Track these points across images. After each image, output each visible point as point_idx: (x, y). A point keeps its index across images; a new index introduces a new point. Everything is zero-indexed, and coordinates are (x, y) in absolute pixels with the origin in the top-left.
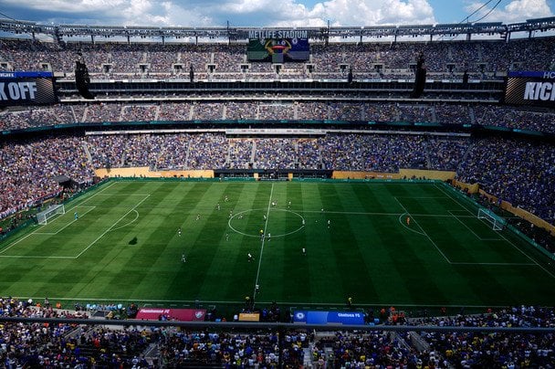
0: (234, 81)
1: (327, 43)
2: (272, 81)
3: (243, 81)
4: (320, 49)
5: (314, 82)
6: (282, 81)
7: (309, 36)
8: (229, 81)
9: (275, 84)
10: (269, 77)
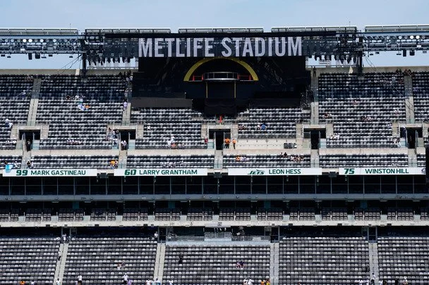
0: (91, 172)
1: (359, 68)
2: (203, 172)
3: (119, 172)
4: (339, 87)
5: (325, 177)
6: (232, 172)
7: (308, 51)
8: (78, 172)
9: (211, 183)
10: (195, 160)
